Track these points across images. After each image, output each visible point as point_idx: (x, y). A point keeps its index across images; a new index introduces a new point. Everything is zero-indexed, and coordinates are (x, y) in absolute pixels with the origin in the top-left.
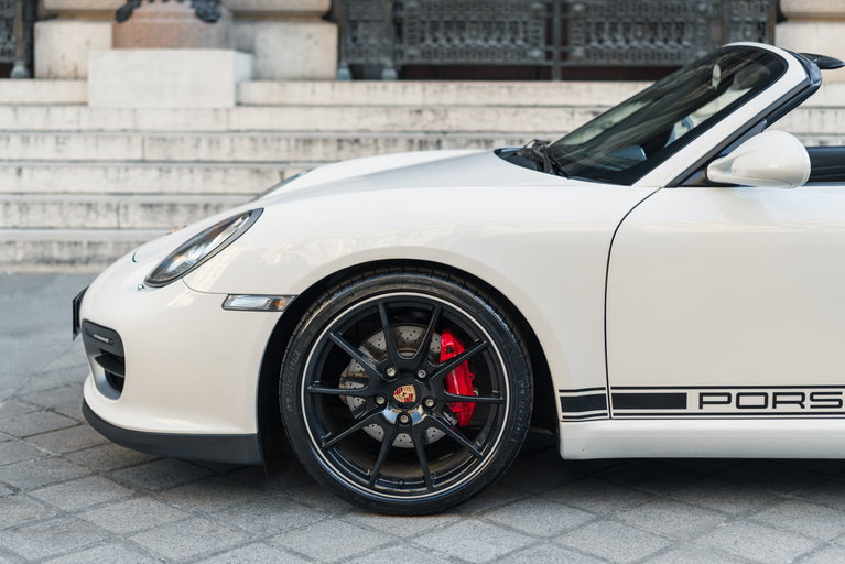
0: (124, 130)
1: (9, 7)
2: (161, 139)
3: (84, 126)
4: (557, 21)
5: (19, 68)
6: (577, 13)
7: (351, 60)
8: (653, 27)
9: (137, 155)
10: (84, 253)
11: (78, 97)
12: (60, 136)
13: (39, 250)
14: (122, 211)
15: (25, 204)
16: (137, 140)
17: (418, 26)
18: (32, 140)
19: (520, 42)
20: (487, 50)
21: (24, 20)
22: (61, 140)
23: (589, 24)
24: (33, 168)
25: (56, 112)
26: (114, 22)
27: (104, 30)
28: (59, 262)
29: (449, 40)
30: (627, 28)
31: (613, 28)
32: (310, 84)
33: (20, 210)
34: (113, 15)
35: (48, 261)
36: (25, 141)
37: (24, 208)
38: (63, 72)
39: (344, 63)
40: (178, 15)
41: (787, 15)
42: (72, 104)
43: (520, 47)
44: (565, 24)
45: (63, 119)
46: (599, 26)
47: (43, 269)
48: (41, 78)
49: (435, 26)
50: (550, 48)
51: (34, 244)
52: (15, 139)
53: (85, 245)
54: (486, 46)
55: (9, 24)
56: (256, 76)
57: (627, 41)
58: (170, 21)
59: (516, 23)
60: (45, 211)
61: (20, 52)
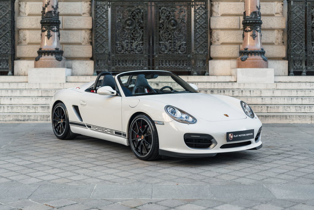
0: (37, 89)
1: (7, 57)
2: (46, 91)
3: (27, 88)
4: (151, 60)
5: (10, 73)
6: (156, 58)
7: (97, 70)
8: (176, 61)
9: (40, 95)
10: (27, 118)
11: (25, 81)
12: (21, 90)
13: (16, 118)
14: (36, 108)
15: (12, 107)
16: (40, 91)
17: (115, 61)
18: (14, 91)
19: (141, 65)
20: (133, 67)
21: (11, 60)
22: (21, 91)
23: (160, 60)
24: (14, 98)
25: (20, 84)
26: (35, 61)
27: (32, 62)
28: (21, 120)
29: (123, 65)
30: (169, 62)
31: (166, 62)
32: (85, 76)
33: (11, 108)
34: (35, 59)
35: (18, 120)
36: (12, 91)
37: (12, 108)
38: (21, 74)
39: (95, 71)
40: (51, 59)
41: (212, 58)
42: (24, 82)
43: (142, 66)
44: (153, 60)
45: (21, 86)
46: (162, 61)
47: (17, 122)
48: (15, 75)
49: (119, 61)
50: (149, 67)
51: (15, 116)
52: (10, 91)
53: (27, 116)
54: (133, 66)
55: (7, 61)
56: (72, 75)
57: (170, 65)
58: (49, 61)
59: (140, 60)
60: (17, 108)
61: (10, 68)
